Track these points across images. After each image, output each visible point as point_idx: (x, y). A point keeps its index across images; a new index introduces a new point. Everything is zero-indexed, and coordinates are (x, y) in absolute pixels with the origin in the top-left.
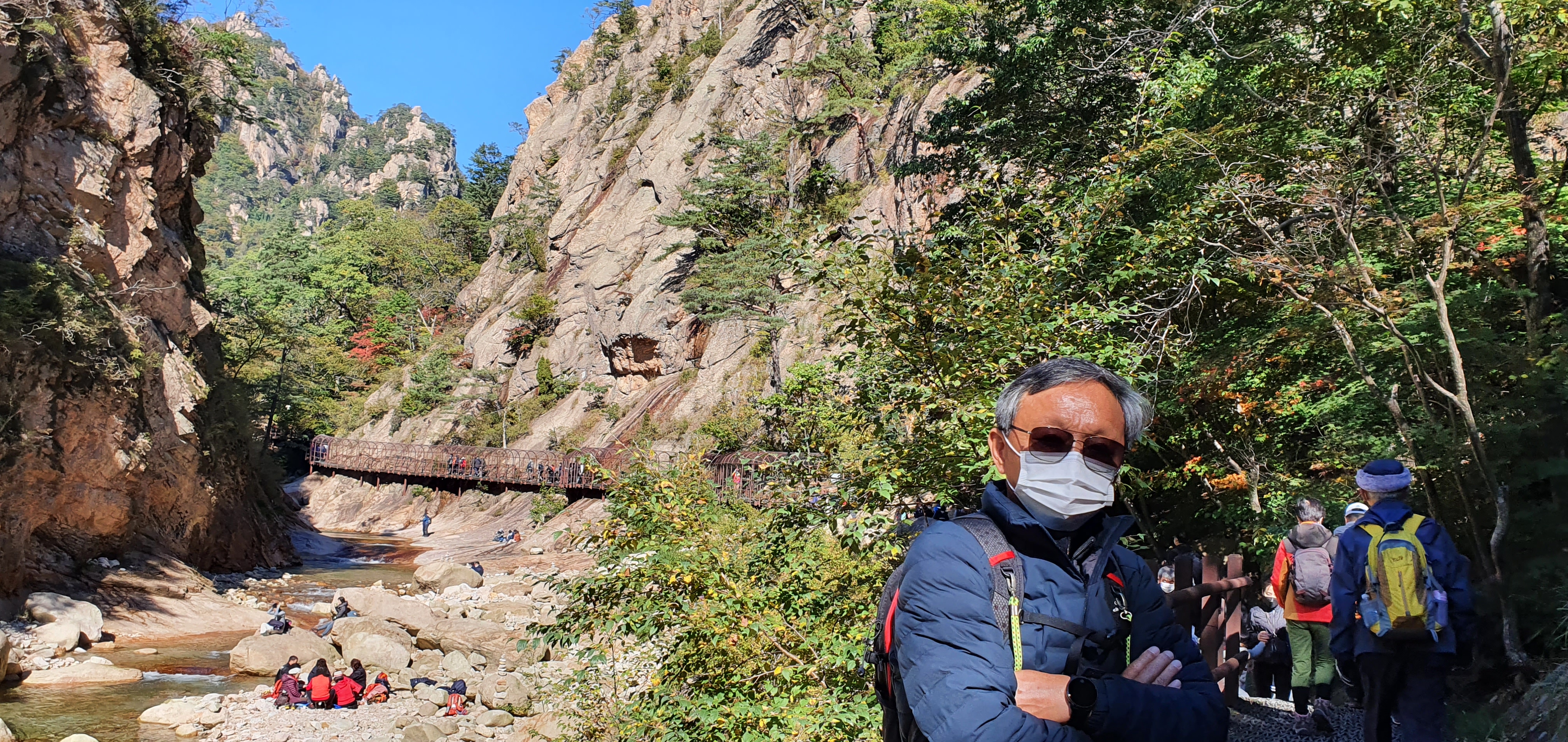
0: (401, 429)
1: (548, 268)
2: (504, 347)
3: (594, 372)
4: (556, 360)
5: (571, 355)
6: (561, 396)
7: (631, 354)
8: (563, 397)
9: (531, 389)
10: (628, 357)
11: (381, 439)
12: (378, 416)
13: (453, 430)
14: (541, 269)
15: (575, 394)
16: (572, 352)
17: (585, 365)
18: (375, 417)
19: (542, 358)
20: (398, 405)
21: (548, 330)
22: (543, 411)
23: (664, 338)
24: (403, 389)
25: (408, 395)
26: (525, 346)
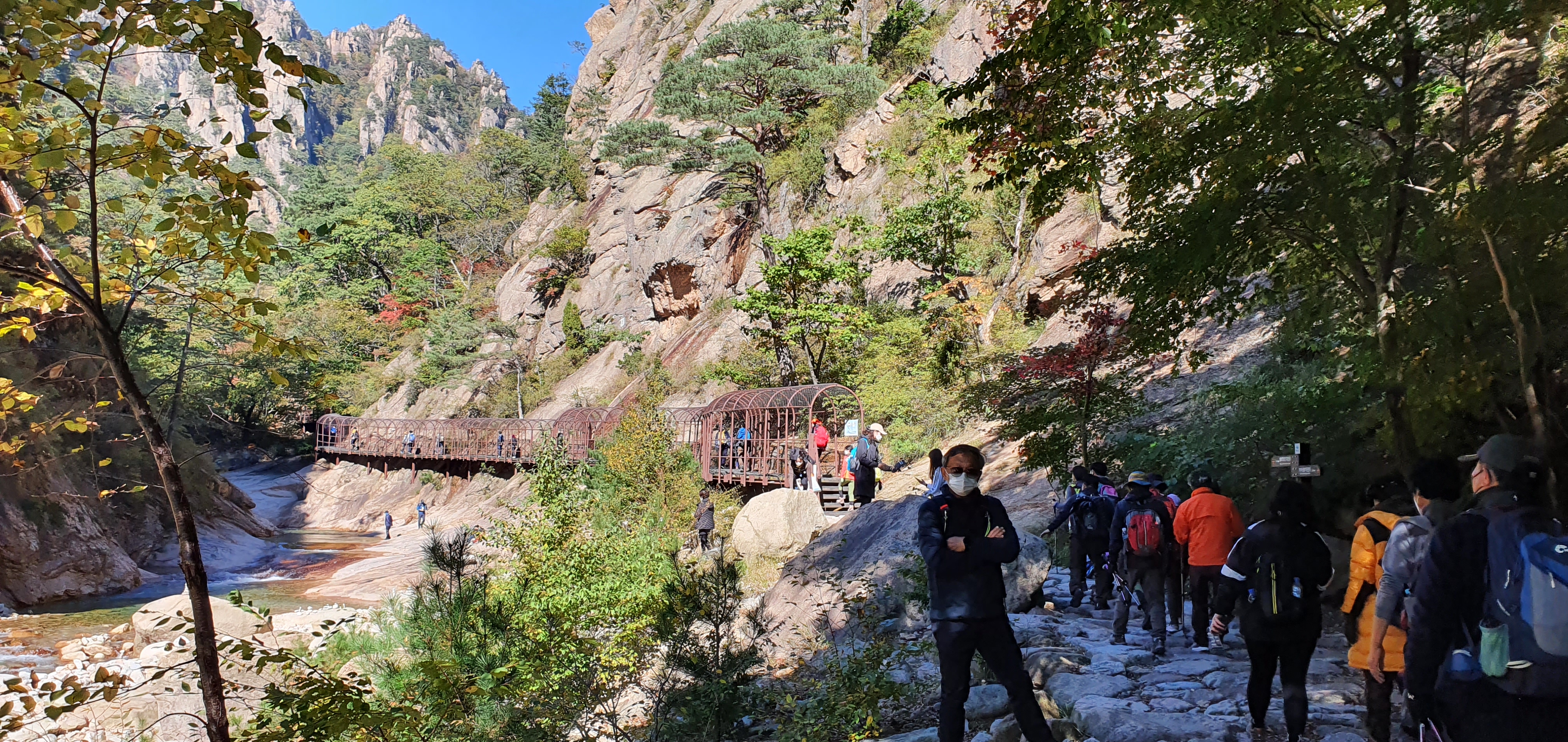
0: (418, 402)
1: (589, 196)
2: (531, 295)
3: (636, 318)
4: (589, 306)
5: (606, 298)
6: (594, 351)
7: (670, 289)
8: (597, 352)
9: (561, 344)
10: (668, 294)
12: (393, 388)
13: (472, 399)
15: (611, 346)
16: (607, 294)
17: (623, 310)
18: (390, 390)
19: (569, 304)
20: (415, 374)
21: (583, 270)
22: (573, 370)
23: (701, 261)
24: (422, 354)
25: (424, 360)
26: (551, 291)
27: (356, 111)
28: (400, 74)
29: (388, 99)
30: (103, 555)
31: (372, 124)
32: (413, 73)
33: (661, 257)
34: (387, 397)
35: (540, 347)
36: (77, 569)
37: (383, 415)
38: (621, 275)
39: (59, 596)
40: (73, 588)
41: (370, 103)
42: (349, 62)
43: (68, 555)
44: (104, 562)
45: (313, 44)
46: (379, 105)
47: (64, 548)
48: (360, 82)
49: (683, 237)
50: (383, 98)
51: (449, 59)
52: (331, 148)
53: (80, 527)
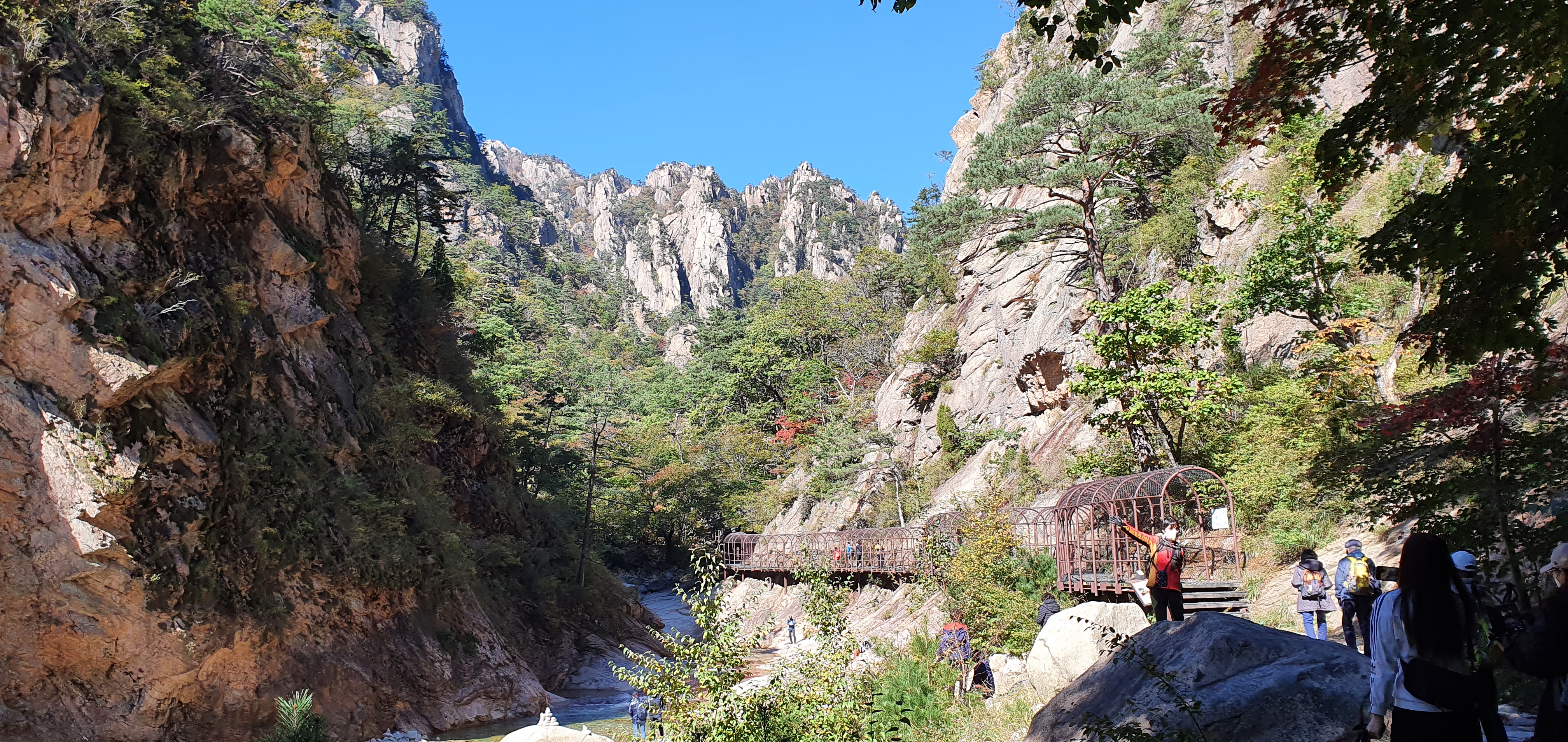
0: (811, 517)
1: (958, 297)
2: (908, 401)
3: (1011, 416)
4: (963, 407)
5: (980, 397)
6: (971, 452)
7: (1042, 381)
8: (974, 453)
9: (939, 448)
10: (1041, 386)
11: (791, 531)
12: (789, 505)
13: (858, 511)
14: (951, 301)
15: (988, 446)
16: (981, 393)
17: (997, 408)
18: (786, 506)
19: (942, 407)
20: (807, 490)
21: (955, 371)
22: (950, 474)
23: (1070, 348)
24: (812, 469)
25: (815, 475)
26: (925, 395)
27: (772, 254)
28: (806, 216)
29: (797, 240)
30: (510, 681)
31: (785, 265)
32: (817, 214)
33: (1029, 349)
34: (784, 514)
35: (919, 453)
36: (488, 695)
37: (781, 531)
38: (993, 373)
39: (470, 722)
40: (484, 713)
41: (782, 246)
42: (762, 212)
43: (478, 682)
44: (511, 689)
45: (731, 201)
46: (790, 246)
47: (474, 677)
48: (773, 229)
49: (1049, 324)
50: (793, 240)
51: (848, 195)
52: (752, 291)
53: (490, 656)
